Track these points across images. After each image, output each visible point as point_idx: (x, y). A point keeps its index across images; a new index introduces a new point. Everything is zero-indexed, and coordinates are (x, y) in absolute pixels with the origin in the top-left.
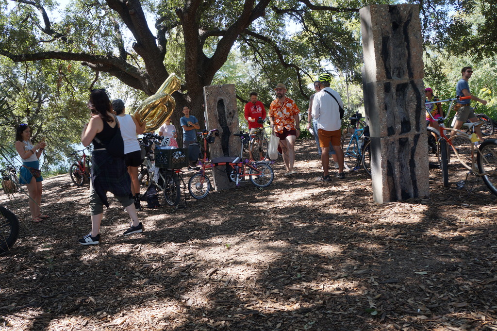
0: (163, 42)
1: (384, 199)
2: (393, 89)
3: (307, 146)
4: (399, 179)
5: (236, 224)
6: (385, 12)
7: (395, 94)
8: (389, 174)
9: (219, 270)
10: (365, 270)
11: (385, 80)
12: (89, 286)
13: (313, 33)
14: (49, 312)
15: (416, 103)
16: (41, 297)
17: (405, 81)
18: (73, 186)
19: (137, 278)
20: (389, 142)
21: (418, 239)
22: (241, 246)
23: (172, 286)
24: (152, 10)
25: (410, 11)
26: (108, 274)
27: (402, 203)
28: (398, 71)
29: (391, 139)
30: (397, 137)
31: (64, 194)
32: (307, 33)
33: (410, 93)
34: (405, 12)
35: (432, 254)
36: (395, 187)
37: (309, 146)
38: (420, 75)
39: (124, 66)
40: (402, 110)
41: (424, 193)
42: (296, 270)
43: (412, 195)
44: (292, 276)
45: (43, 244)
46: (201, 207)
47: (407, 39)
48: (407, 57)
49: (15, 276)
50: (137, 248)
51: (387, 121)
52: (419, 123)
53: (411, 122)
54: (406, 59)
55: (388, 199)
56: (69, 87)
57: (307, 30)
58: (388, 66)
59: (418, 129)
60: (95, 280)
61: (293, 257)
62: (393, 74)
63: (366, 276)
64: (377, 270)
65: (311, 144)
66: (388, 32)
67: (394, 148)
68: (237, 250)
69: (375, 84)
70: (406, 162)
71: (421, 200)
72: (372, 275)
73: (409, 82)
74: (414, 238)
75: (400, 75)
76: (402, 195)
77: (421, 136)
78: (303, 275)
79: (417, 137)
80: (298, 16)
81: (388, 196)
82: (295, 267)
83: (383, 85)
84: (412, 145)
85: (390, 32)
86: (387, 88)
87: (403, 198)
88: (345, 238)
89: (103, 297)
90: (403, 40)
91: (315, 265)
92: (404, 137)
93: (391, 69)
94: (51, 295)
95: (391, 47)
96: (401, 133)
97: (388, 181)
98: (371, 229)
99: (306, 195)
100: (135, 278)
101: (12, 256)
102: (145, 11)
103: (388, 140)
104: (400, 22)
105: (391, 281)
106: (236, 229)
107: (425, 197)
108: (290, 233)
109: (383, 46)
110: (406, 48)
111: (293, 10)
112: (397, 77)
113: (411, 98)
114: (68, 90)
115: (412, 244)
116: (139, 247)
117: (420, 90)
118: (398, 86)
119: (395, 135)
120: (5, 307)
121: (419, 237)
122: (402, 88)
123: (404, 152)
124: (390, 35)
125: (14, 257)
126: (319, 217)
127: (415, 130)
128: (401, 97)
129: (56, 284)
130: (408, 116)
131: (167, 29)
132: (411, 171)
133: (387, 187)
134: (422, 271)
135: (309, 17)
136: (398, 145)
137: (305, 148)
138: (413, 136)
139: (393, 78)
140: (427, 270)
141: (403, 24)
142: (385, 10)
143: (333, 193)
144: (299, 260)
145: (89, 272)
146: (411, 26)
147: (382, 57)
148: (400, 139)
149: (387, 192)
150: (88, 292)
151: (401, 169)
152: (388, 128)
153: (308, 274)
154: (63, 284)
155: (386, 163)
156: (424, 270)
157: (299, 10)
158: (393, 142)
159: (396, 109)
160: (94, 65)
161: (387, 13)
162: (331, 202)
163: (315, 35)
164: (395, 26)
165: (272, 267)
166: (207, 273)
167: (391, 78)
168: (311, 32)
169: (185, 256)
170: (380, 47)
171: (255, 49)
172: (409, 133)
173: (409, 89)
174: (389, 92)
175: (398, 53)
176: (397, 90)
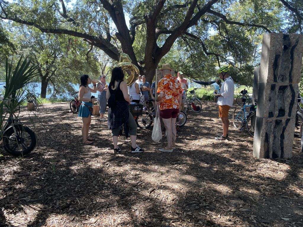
0: (134, 33)
1: (261, 157)
2: (277, 89)
3: (210, 106)
4: (272, 145)
5: (167, 157)
6: (280, 38)
7: (277, 92)
8: (266, 141)
9: (155, 190)
10: (247, 209)
11: (272, 82)
12: (76, 189)
13: (224, 37)
14: (50, 207)
15: (291, 99)
16: (46, 194)
17: (286, 84)
18: (71, 112)
19: (106, 187)
20: (269, 121)
21: (283, 190)
22: (169, 174)
23: (127, 197)
24: (128, 11)
25: (297, 39)
26: (88, 181)
27: (273, 160)
28: (282, 77)
29: (270, 120)
30: (274, 119)
31: (65, 117)
32: (221, 37)
33: (288, 92)
34: (294, 40)
35: (293, 205)
36: (268, 149)
37: (212, 107)
38: (297, 81)
39: (109, 45)
40: (281, 102)
41: (288, 156)
42: (203, 199)
43: (280, 156)
44: (200, 204)
45: (49, 153)
46: (146, 140)
47: (292, 58)
48: (290, 69)
49: (31, 175)
50: (107, 164)
51: (269, 108)
52: (291, 111)
53: (285, 110)
54: (289, 70)
55: (263, 156)
56: (74, 51)
57: (221, 35)
58: (276, 74)
59: (290, 115)
60: (80, 185)
61: (201, 189)
62: (278, 79)
63: (248, 214)
64: (255, 210)
65: (212, 105)
66: (280, 52)
67: (271, 125)
68: (167, 177)
69: (266, 84)
70: (278, 135)
71: (285, 161)
72: (252, 213)
73: (289, 85)
74: (280, 189)
75: (283, 80)
76: (273, 155)
77: (291, 120)
78: (207, 204)
79: (288, 121)
80: (217, 26)
81: (263, 154)
82: (202, 197)
83: (270, 85)
84: (284, 125)
85: (281, 52)
86: (273, 88)
87: (273, 157)
88: (233, 180)
89: (85, 199)
90: (290, 58)
91: (215, 197)
92: (279, 119)
93: (277, 75)
94: (53, 193)
95: (280, 62)
96: (278, 117)
97: (264, 145)
98: (251, 177)
99: (209, 142)
100: (105, 187)
101: (30, 158)
102: (124, 11)
103: (268, 120)
104: (290, 46)
105: (265, 221)
106: (167, 161)
107: (289, 159)
108: (199, 169)
109: (275, 60)
110: (290, 63)
111: (214, 21)
112: (281, 81)
113: (288, 95)
114: (73, 53)
115: (279, 194)
116: (109, 164)
117: (295, 91)
118: (281, 87)
119: (273, 118)
120: (24, 199)
121: (284, 189)
122: (283, 89)
123: (278, 128)
125: (31, 160)
126: (217, 161)
127: (288, 116)
128: (281, 94)
129: (56, 185)
130: (284, 106)
131: (136, 25)
132: (281, 141)
133: (263, 149)
134: (286, 218)
135: (224, 27)
136: (275, 124)
137: (209, 107)
138: (286, 120)
139: (278, 81)
140: (289, 218)
141: (291, 47)
142: (281, 37)
143: (227, 145)
144: (204, 192)
145: (77, 178)
146: (296, 49)
147: (273, 68)
148: (276, 120)
149: (263, 152)
150: (76, 194)
151: (274, 139)
152: (269, 113)
153: (210, 204)
154: (60, 186)
155: (265, 134)
156: (288, 217)
157: (218, 22)
158: (271, 122)
159: (277, 101)
160: (91, 42)
161: (282, 39)
162: (225, 150)
163: (225, 38)
164: (286, 48)
165: (188, 194)
166: (148, 191)
168: (223, 36)
169: (135, 175)
170: (273, 61)
171: (187, 44)
172: (283, 117)
173: (288, 90)
174: (274, 90)
175: (284, 66)
176: (279, 90)
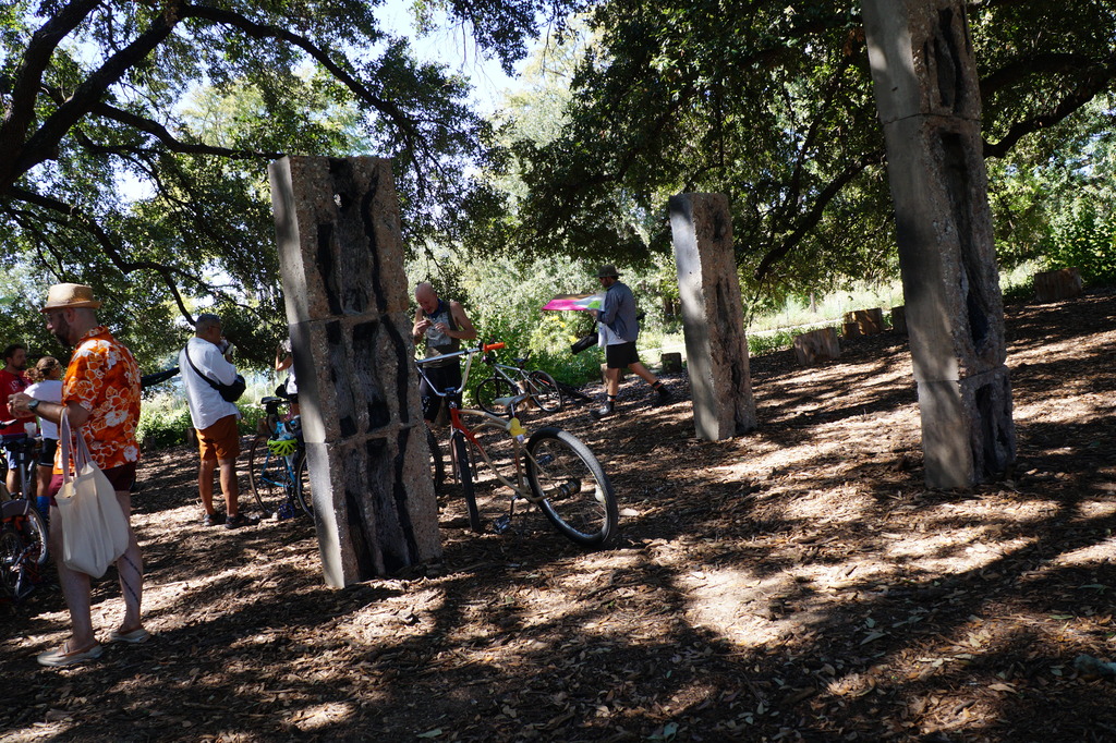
1: (348, 577)
2: (347, 337)
4: (374, 529)
6: (321, 173)
7: (350, 346)
8: (352, 520)
11: (328, 317)
13: (180, 204)
15: (398, 364)
17: (372, 318)
20: (346, 451)
21: (423, 657)
25: (373, 173)
27: (387, 580)
28: (354, 298)
29: (349, 443)
30: (361, 437)
33: (384, 344)
34: (364, 175)
35: (451, 685)
36: (367, 547)
38: (402, 304)
40: (370, 379)
41: (430, 552)
43: (407, 559)
47: (370, 230)
48: (372, 267)
51: (339, 405)
52: (406, 404)
53: (389, 403)
54: (370, 272)
55: (356, 576)
57: (167, 197)
58: (332, 287)
59: (404, 416)
62: (345, 304)
66: (329, 215)
67: (358, 461)
70: (386, 489)
71: (426, 569)
73: (379, 319)
75: (359, 305)
76: (385, 562)
77: (413, 432)
79: (404, 436)
80: (145, 164)
81: (354, 570)
83: (323, 327)
84: (396, 453)
85: (336, 216)
86: (333, 334)
87: (387, 568)
90: (363, 233)
92: (377, 436)
93: (339, 293)
95: (338, 246)
96: (371, 429)
97: (351, 536)
98: (319, 650)
103: (343, 448)
104: (355, 194)
107: (434, 561)
109: (320, 243)
110: (368, 249)
111: (132, 148)
112: (355, 309)
113: (386, 352)
117: (403, 335)
118: (357, 328)
119: (357, 435)
122: (364, 333)
123: (380, 468)
124: (335, 222)
126: (200, 640)
127: (399, 420)
128: (364, 351)
130: (382, 391)
132: (398, 508)
133: (350, 551)
134: (432, 729)
135: (171, 168)
136: (366, 455)
138: (396, 434)
139: (345, 311)
140: (441, 726)
141: (360, 199)
142: (323, 168)
146: (377, 202)
147: (319, 267)
148: (368, 441)
149: (353, 561)
151: (376, 506)
152: (341, 421)
155: (344, 495)
156: (436, 727)
157: (146, 150)
158: (354, 451)
159: (356, 377)
161: (327, 175)
163: (184, 207)
164: (346, 204)
167: (342, 313)
168: (176, 200)
170: (314, 246)
171: (37, 235)
172: (387, 428)
173: (381, 335)
174: (338, 344)
175: (353, 259)
176: (355, 338)
